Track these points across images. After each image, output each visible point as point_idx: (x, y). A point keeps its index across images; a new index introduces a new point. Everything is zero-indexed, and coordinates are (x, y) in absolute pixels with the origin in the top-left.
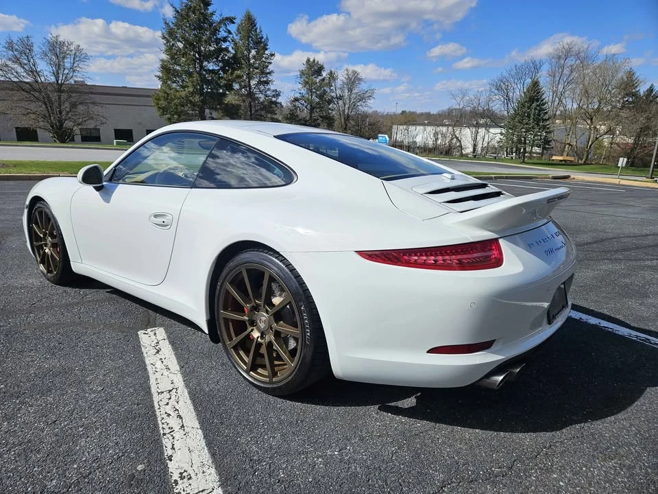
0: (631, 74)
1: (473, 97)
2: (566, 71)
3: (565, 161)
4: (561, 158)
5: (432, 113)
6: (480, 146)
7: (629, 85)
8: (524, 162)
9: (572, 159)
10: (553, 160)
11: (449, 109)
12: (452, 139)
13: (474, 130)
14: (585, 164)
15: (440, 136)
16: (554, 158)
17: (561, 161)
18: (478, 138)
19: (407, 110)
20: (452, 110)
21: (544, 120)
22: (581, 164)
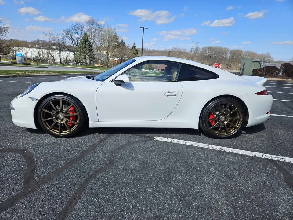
0: (116, 34)
1: (55, 36)
2: (94, 30)
3: (100, 66)
4: (98, 65)
5: (28, 41)
6: (63, 59)
7: (116, 38)
8: (86, 67)
9: (102, 66)
10: (96, 66)
11: (37, 40)
12: (49, 55)
13: (58, 52)
14: (107, 68)
15: (41, 53)
16: (96, 65)
17: (99, 66)
18: (61, 55)
19: (13, 39)
20: (39, 41)
21: (92, 50)
22: (106, 68)
